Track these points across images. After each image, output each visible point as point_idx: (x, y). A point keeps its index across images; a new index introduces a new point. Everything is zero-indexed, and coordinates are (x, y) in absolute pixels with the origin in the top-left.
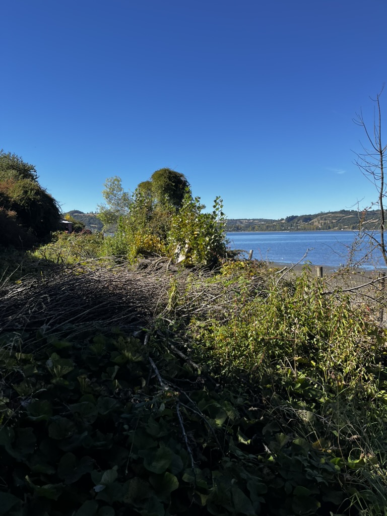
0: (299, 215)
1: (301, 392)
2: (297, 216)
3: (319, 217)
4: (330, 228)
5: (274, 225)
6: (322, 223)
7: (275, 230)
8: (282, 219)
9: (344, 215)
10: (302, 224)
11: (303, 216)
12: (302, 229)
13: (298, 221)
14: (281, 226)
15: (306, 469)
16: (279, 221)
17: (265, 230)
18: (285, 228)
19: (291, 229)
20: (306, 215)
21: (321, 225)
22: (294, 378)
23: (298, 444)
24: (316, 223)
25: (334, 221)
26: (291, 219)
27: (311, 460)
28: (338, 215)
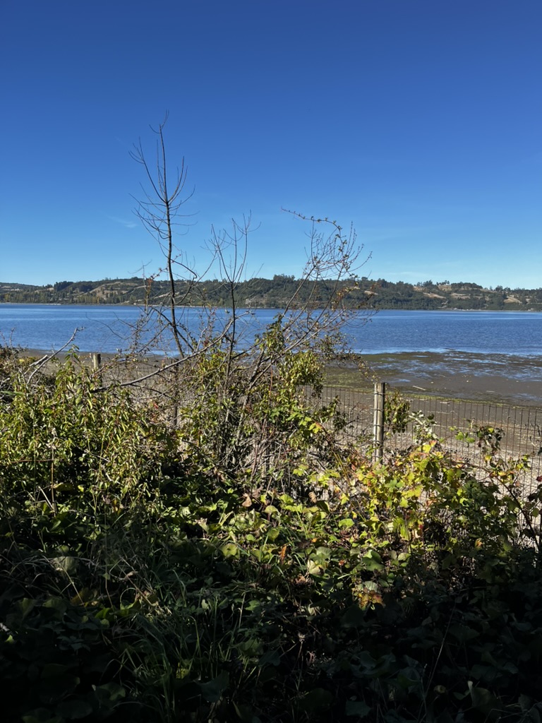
0: (75, 282)
1: (61, 532)
2: (72, 283)
3: (103, 285)
4: (118, 301)
5: (37, 293)
6: (107, 294)
7: (38, 302)
8: (49, 286)
9: (136, 284)
10: (79, 295)
11: (80, 283)
12: (80, 302)
13: (74, 289)
14: (48, 296)
15: (59, 638)
16: (44, 288)
17: (22, 301)
18: (54, 299)
19: (63, 300)
20: (84, 282)
21: (107, 297)
22: (51, 515)
23: (51, 606)
24: (99, 293)
25: (124, 292)
26: (62, 286)
27: (68, 623)
28: (129, 284)
